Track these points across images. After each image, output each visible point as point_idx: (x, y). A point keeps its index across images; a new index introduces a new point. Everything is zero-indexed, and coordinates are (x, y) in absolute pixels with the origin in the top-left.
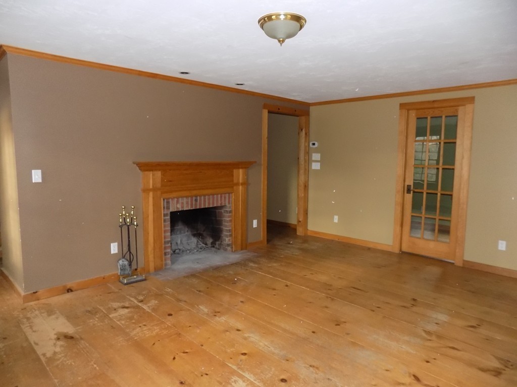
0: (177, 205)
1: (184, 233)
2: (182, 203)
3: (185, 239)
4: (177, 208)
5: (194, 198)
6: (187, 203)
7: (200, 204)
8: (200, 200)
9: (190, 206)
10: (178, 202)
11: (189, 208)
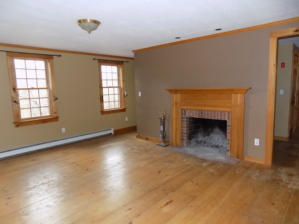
0: (190, 113)
1: (220, 135)
2: (193, 113)
3: (220, 139)
4: (190, 115)
5: (200, 112)
6: (196, 114)
7: (205, 116)
8: (205, 113)
9: (198, 116)
10: (190, 112)
11: (197, 117)
